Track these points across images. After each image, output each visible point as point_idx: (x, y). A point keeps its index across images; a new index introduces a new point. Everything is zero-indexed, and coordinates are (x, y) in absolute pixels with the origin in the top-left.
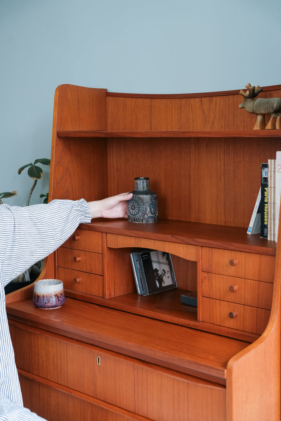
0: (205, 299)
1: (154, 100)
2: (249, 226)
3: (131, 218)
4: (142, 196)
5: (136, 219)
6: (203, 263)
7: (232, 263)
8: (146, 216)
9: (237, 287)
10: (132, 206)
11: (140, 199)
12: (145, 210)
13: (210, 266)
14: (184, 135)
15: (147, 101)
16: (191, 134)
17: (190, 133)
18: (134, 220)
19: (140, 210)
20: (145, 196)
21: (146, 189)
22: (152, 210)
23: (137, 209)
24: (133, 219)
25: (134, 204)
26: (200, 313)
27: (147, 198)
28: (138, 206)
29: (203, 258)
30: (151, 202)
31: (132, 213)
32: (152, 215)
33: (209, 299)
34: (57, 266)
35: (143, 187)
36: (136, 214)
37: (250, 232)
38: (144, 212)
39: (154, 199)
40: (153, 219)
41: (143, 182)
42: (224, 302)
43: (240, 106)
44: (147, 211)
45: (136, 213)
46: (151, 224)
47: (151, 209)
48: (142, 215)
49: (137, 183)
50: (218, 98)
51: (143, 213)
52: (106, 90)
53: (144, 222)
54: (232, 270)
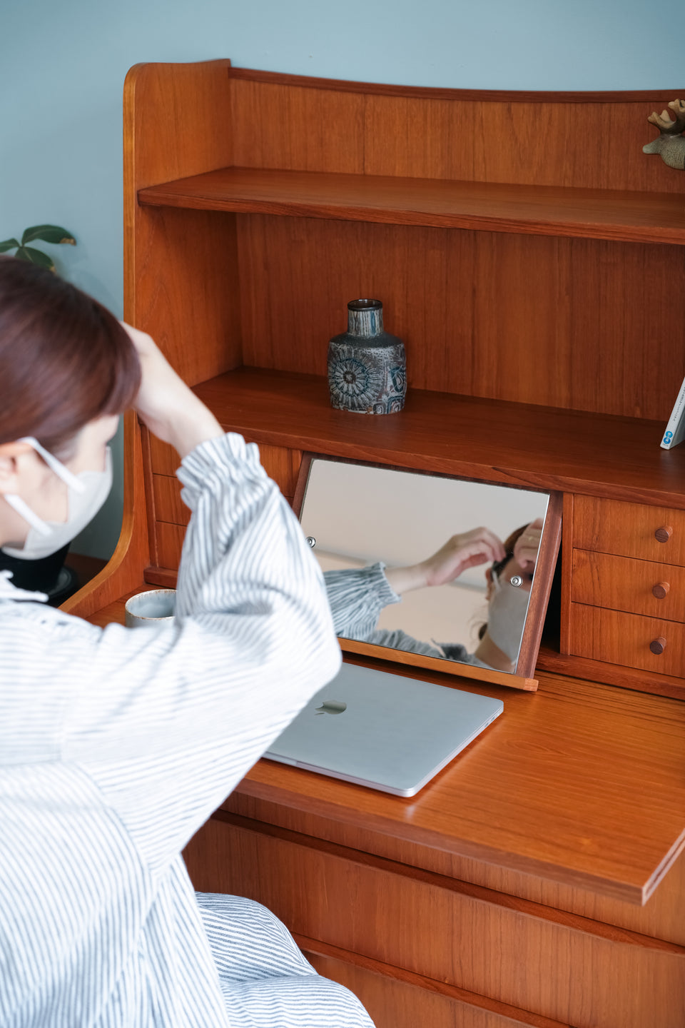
0: (581, 608)
1: (371, 99)
2: (667, 430)
3: (344, 402)
4: (373, 351)
5: (357, 405)
6: (576, 529)
7: (660, 535)
8: (385, 398)
9: (669, 585)
10: (347, 373)
11: (369, 358)
12: (383, 383)
13: (595, 537)
14: (523, 228)
15: (354, 100)
16: (542, 229)
17: (539, 227)
18: (353, 406)
19: (369, 385)
20: (381, 350)
21: (378, 330)
22: (398, 381)
23: (362, 381)
24: (350, 405)
25: (351, 368)
26: (566, 639)
27: (384, 354)
28: (363, 375)
29: (577, 519)
30: (395, 365)
31: (345, 389)
32: (397, 394)
33: (592, 607)
34: (155, 520)
35: (373, 328)
36: (357, 392)
37: (669, 445)
38: (379, 389)
39: (401, 356)
40: (399, 403)
41: (373, 316)
42: (632, 615)
43: (647, 149)
44: (386, 386)
45: (360, 390)
46: (395, 414)
47: (394, 381)
48: (374, 396)
49: (357, 319)
50: (556, 108)
51: (376, 391)
52: (228, 61)
53: (379, 412)
54: (657, 548)
